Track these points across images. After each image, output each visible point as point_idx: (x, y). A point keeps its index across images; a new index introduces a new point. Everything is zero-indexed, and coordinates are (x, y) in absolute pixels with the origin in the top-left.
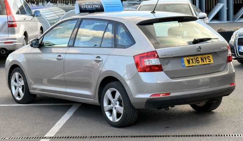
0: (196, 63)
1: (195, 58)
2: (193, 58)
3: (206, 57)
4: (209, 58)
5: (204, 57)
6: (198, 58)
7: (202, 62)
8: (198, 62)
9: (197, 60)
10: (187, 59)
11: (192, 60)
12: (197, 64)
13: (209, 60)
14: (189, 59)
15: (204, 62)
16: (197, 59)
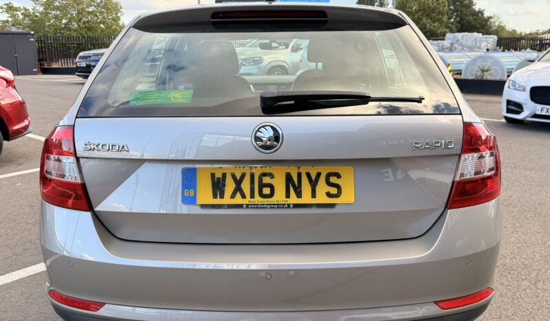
0: (252, 196)
1: (252, 176)
2: (243, 176)
3: (319, 175)
4: (333, 180)
5: (308, 175)
6: (272, 176)
7: (288, 196)
8: (266, 191)
9: (262, 186)
10: (213, 175)
11: (238, 183)
12: (258, 199)
13: (334, 191)
14: (224, 175)
15: (299, 195)
16: (266, 180)
